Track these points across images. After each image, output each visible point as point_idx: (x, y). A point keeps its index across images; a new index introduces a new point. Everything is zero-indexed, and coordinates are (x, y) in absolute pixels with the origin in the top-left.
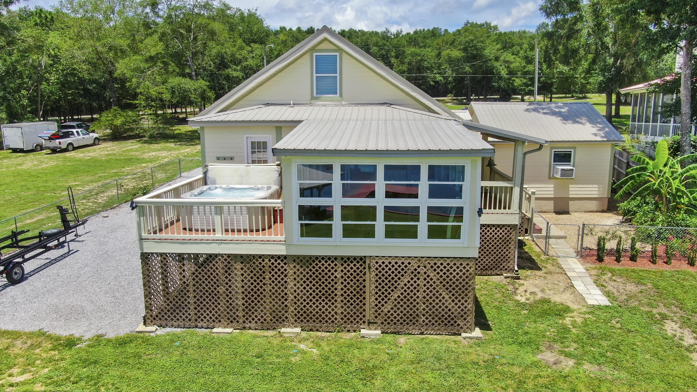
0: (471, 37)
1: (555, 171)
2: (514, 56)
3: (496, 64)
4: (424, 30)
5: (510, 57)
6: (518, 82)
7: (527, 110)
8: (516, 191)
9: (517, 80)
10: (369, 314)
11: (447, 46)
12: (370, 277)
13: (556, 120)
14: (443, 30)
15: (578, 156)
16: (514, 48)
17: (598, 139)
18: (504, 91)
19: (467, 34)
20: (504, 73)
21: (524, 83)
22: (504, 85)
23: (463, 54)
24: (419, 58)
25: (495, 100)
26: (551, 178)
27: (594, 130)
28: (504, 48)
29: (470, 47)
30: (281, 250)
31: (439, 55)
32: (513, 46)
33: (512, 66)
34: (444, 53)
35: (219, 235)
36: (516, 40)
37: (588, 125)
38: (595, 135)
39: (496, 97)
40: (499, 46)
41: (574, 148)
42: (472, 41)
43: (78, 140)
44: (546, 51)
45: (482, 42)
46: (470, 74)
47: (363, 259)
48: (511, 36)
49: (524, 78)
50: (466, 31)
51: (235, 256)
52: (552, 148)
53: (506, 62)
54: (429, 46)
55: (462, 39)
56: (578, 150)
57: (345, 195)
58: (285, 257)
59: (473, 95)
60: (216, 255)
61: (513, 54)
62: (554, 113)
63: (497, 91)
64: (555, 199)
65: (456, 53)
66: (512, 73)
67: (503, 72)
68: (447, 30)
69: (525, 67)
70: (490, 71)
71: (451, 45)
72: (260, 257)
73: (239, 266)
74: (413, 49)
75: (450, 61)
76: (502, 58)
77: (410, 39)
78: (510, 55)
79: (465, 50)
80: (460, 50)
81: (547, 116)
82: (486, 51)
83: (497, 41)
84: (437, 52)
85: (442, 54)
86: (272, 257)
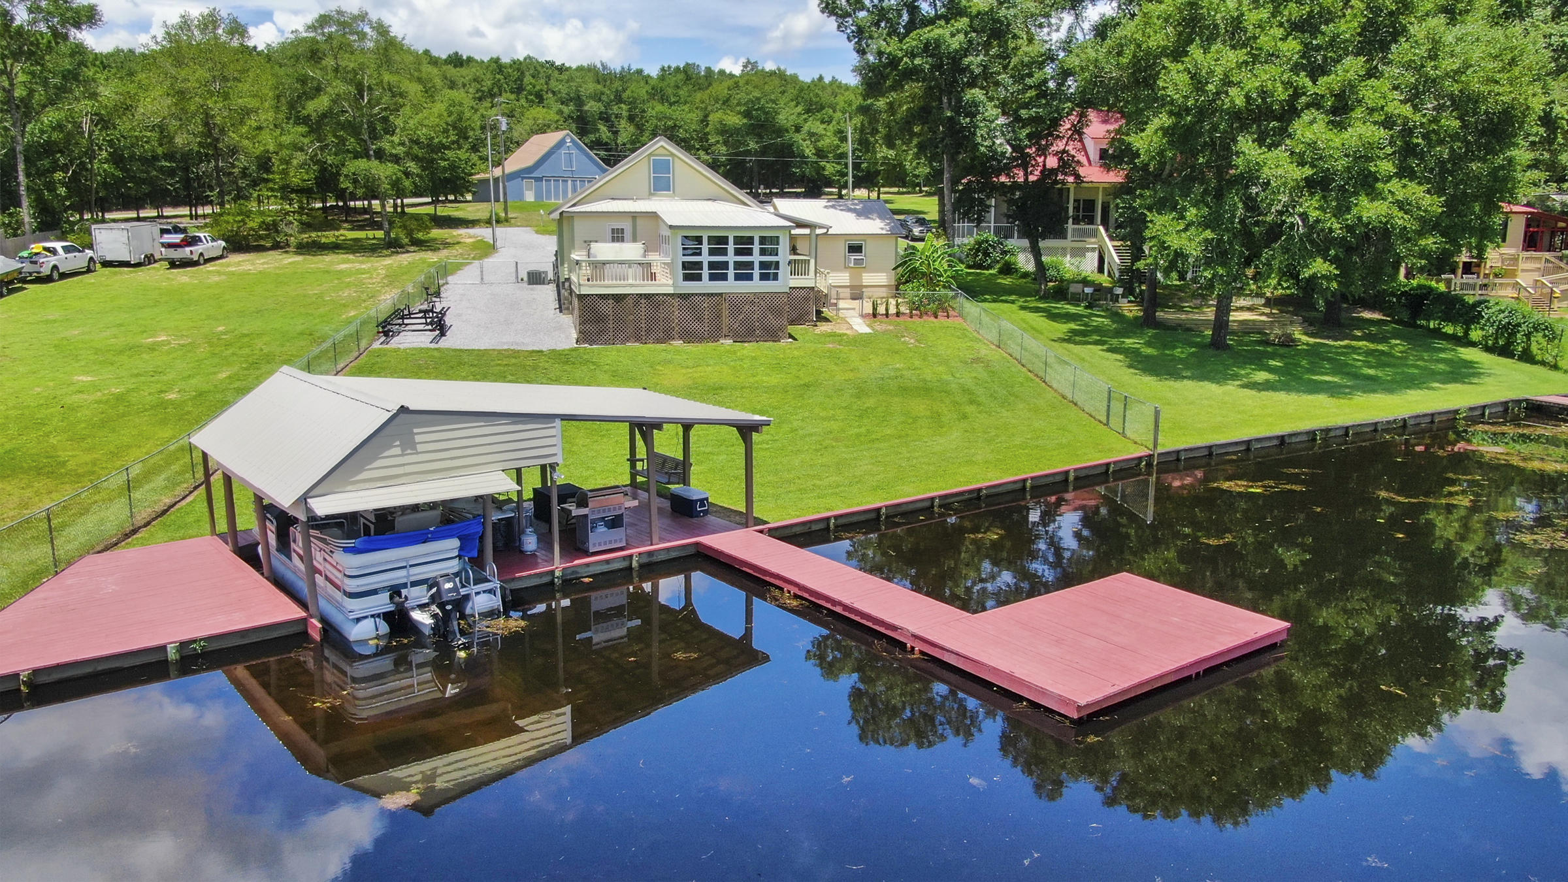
0: (757, 94)
1: (850, 260)
2: (824, 126)
3: (798, 137)
4: (669, 67)
5: (819, 128)
6: (830, 168)
7: (826, 207)
8: (812, 262)
9: (828, 165)
10: (725, 330)
11: (717, 105)
12: (725, 306)
13: (852, 216)
14: (703, 69)
15: (868, 248)
16: (824, 112)
17: (884, 232)
18: (811, 180)
19: (750, 88)
20: (809, 151)
21: (838, 171)
22: (810, 172)
23: (745, 121)
24: (670, 123)
25: (797, 196)
26: (846, 267)
27: (882, 225)
28: (808, 111)
29: (756, 110)
30: (671, 290)
31: (704, 120)
32: (822, 108)
33: (820, 144)
34: (714, 118)
35: (630, 281)
36: (826, 97)
37: (878, 221)
38: (882, 229)
39: (799, 190)
40: (800, 109)
41: (865, 241)
42: (758, 99)
43: (208, 249)
44: (862, 130)
45: (774, 102)
46: (756, 153)
47: (721, 294)
48: (820, 92)
49: (839, 163)
50: (747, 83)
51: (641, 295)
52: (846, 241)
53: (811, 134)
54: (686, 103)
55: (742, 96)
56: (868, 242)
57: (710, 254)
58: (673, 294)
59: (762, 187)
60: (629, 295)
61: (823, 122)
62: (850, 210)
63: (801, 180)
64: (851, 287)
65: (734, 120)
66: (820, 153)
67: (807, 151)
68: (710, 68)
69: (838, 147)
70: (787, 150)
71: (724, 103)
72: (657, 295)
73: (643, 301)
74: (659, 108)
75: (724, 131)
76: (806, 128)
77: (653, 89)
78: (819, 123)
79: (747, 114)
80: (739, 113)
81: (844, 213)
82: (780, 117)
83: (797, 100)
84: (700, 114)
85: (710, 118)
86: (665, 294)
